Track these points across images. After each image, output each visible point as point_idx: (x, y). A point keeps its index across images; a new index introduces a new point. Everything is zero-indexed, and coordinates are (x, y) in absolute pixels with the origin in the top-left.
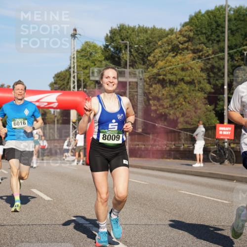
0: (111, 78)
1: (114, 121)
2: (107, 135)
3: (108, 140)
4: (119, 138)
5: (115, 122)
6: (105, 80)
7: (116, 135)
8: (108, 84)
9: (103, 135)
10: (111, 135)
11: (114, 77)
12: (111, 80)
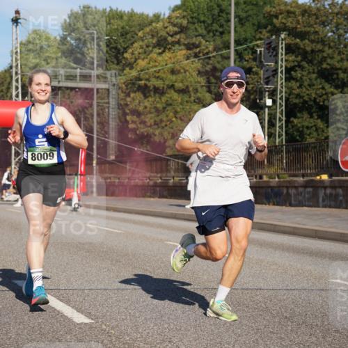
1: (40, 136)
6: (35, 87)
7: (48, 153)
8: (38, 93)
9: (32, 154)
10: (42, 153)
11: (47, 84)
12: (43, 87)
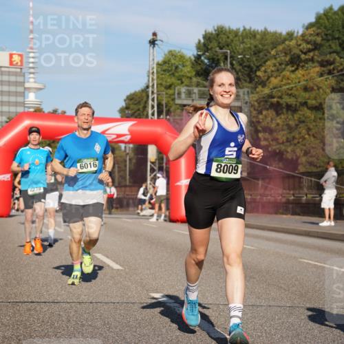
0: (227, 86)
1: (232, 144)
2: (223, 165)
3: (223, 172)
4: (237, 170)
5: (234, 147)
6: (217, 89)
7: (234, 165)
8: (222, 95)
9: (218, 165)
10: (229, 165)
11: (230, 85)
12: (227, 88)
